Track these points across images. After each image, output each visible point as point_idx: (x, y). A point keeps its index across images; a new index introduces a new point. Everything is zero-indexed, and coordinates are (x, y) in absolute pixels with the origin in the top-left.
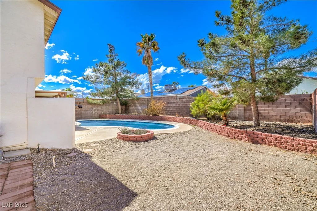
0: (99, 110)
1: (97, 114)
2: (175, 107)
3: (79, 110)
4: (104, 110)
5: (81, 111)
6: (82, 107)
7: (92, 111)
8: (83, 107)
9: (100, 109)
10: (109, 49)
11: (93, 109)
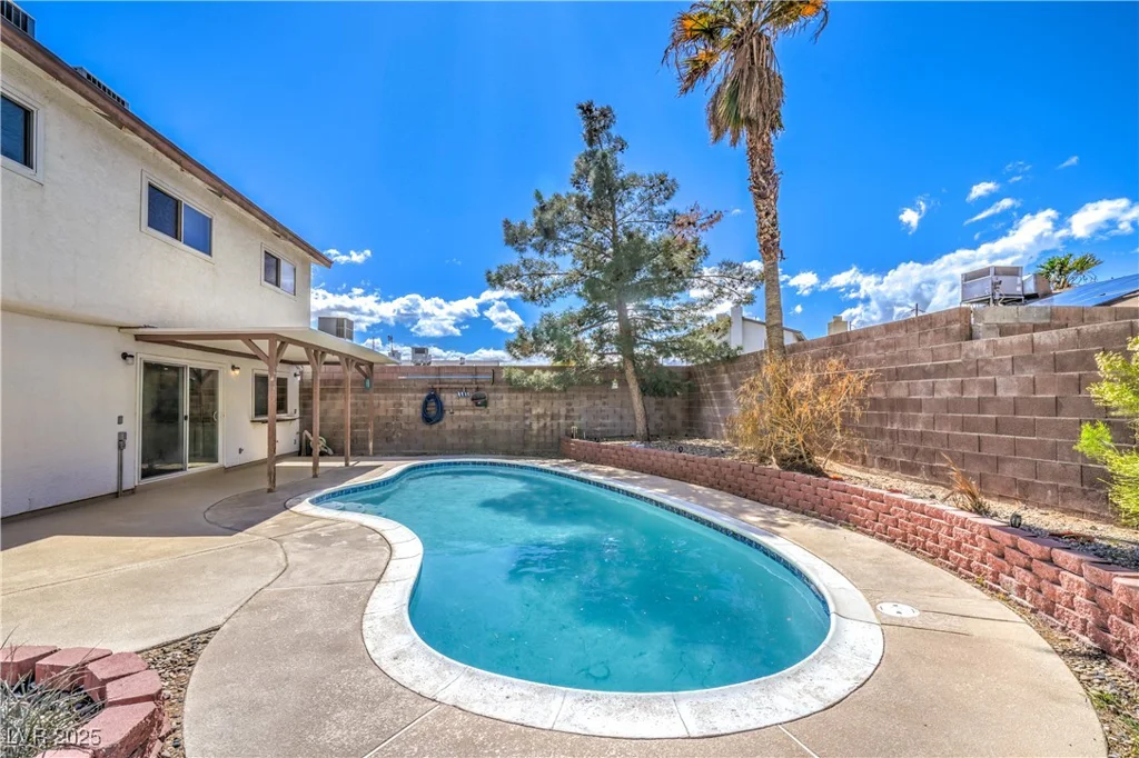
0: (559, 416)
1: (548, 433)
2: (949, 405)
3: (478, 413)
4: (580, 417)
5: (484, 419)
6: (485, 404)
7: (528, 422)
8: (491, 402)
9: (563, 411)
10: (582, 125)
11: (534, 412)
